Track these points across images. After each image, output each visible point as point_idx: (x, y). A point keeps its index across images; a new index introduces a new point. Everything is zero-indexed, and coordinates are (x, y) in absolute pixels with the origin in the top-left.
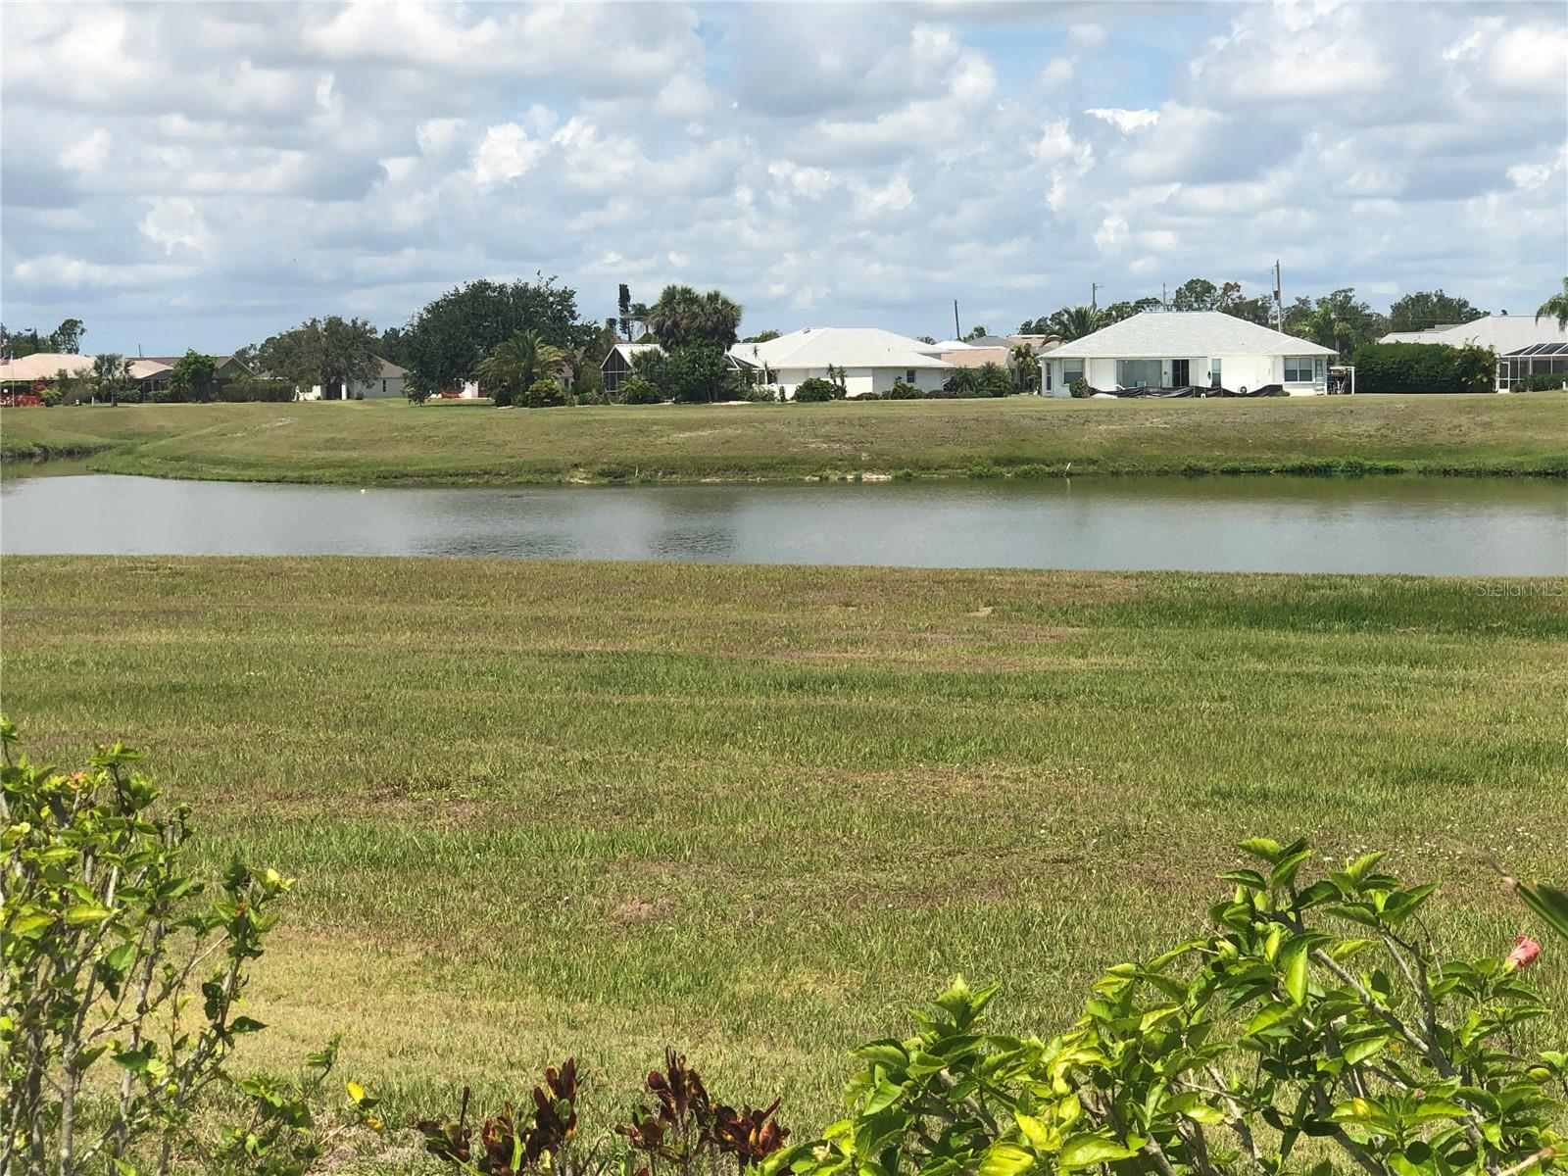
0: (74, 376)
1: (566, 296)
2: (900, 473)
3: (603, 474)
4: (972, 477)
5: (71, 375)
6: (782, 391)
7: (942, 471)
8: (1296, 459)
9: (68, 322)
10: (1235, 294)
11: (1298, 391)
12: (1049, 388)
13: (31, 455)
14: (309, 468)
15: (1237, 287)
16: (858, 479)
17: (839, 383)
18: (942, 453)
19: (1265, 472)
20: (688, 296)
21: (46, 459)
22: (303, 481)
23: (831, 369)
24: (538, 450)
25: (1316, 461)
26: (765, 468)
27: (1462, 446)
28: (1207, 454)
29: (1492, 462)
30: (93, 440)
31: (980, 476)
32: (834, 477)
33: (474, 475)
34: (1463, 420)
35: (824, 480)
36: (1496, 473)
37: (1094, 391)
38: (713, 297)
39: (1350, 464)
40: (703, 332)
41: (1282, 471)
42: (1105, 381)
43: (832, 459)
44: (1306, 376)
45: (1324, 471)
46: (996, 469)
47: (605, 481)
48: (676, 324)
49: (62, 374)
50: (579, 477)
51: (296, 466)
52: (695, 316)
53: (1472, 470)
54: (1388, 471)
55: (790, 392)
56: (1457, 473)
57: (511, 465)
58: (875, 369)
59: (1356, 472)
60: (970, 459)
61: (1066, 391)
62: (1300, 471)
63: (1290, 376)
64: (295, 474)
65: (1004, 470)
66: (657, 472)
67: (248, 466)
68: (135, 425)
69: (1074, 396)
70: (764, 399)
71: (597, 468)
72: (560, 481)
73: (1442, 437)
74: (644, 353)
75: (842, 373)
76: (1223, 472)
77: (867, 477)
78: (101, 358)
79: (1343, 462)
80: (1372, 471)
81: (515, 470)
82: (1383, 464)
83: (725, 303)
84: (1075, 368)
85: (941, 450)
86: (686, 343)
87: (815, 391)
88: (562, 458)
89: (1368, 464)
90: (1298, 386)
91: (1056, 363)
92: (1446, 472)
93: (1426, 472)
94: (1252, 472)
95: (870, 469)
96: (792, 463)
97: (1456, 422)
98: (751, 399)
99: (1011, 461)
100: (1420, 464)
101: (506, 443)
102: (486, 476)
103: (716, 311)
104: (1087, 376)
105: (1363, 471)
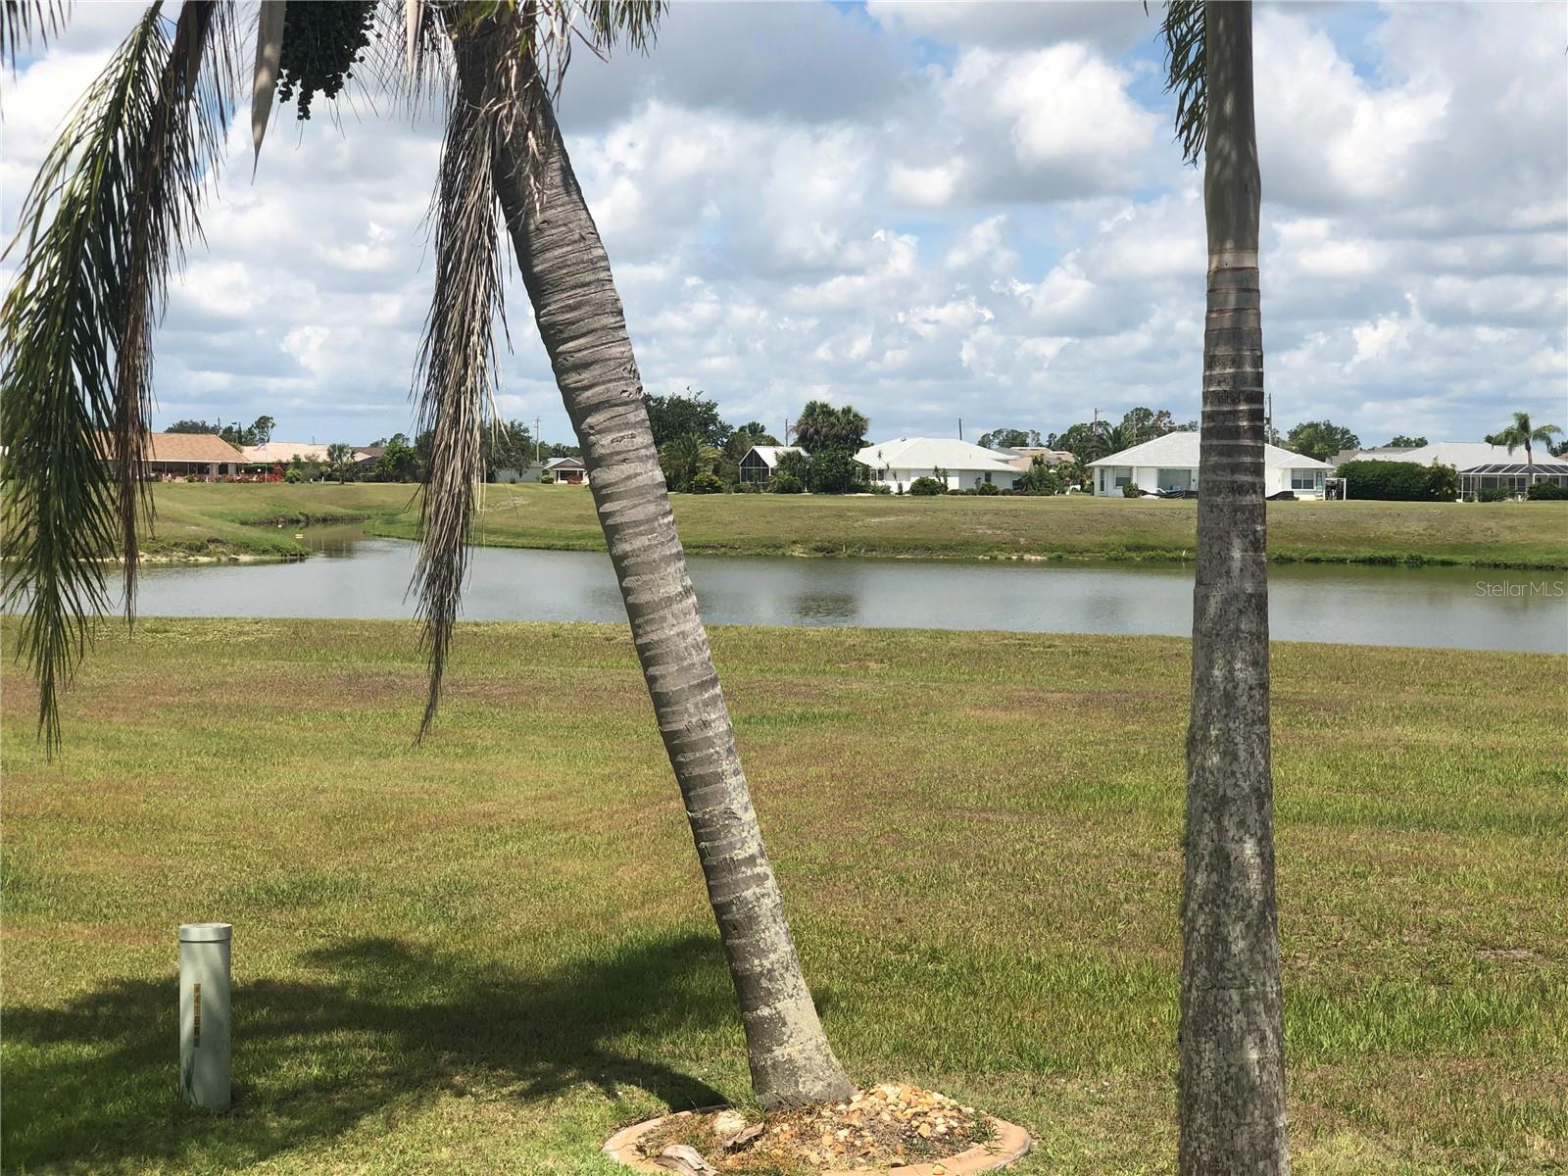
0: (305, 460)
1: (710, 407)
2: (1053, 555)
3: (817, 550)
4: (1110, 559)
5: (304, 460)
6: (900, 487)
7: (1085, 554)
8: (1365, 552)
9: (262, 418)
10: (1167, 420)
11: (1305, 496)
12: (1102, 489)
13: (298, 521)
14: (571, 538)
15: (1168, 414)
16: (1021, 559)
17: (942, 481)
18: (1082, 540)
19: (1342, 561)
20: (826, 411)
21: (307, 525)
22: (568, 549)
23: (936, 470)
24: (758, 530)
25: (1383, 554)
26: (945, 548)
27: (1498, 545)
28: (1291, 546)
29: (1534, 559)
30: (339, 511)
31: (1116, 559)
32: (1002, 557)
33: (714, 547)
34: (1491, 524)
35: (994, 559)
36: (1540, 568)
37: (1144, 493)
38: (847, 411)
39: (1412, 557)
40: (838, 438)
41: (1355, 561)
42: (1149, 484)
43: (998, 542)
44: (1309, 485)
45: (1390, 562)
46: (1128, 554)
47: (820, 555)
48: (817, 432)
49: (296, 457)
50: (798, 552)
51: (560, 536)
52: (833, 425)
53: (1520, 565)
54: (1444, 563)
55: (906, 487)
56: (1507, 566)
57: (743, 540)
58: (961, 470)
59: (1416, 563)
60: (1106, 545)
61: (1120, 491)
62: (1370, 561)
63: (1296, 484)
64: (562, 543)
65: (1134, 555)
66: (860, 549)
67: (518, 535)
68: (364, 500)
69: (1126, 496)
70: (883, 492)
71: (813, 545)
72: (784, 554)
73: (1477, 537)
74: (788, 454)
75: (945, 473)
76: (1307, 561)
77: (1027, 557)
78: (333, 447)
79: (1405, 555)
80: (1429, 563)
81: (747, 544)
82: (1439, 558)
83: (856, 416)
84: (1124, 475)
85: (1081, 537)
86: (824, 446)
87: (926, 487)
88: (783, 537)
89: (1426, 557)
90: (1303, 493)
91: (1110, 470)
92: (1496, 566)
93: (1478, 565)
94: (1330, 561)
95: (1028, 551)
96: (966, 544)
97: (1486, 525)
98: (873, 492)
99: (1138, 548)
100: (1473, 559)
101: (732, 523)
102: (723, 549)
103: (849, 422)
104: (1134, 481)
105: (1423, 563)
